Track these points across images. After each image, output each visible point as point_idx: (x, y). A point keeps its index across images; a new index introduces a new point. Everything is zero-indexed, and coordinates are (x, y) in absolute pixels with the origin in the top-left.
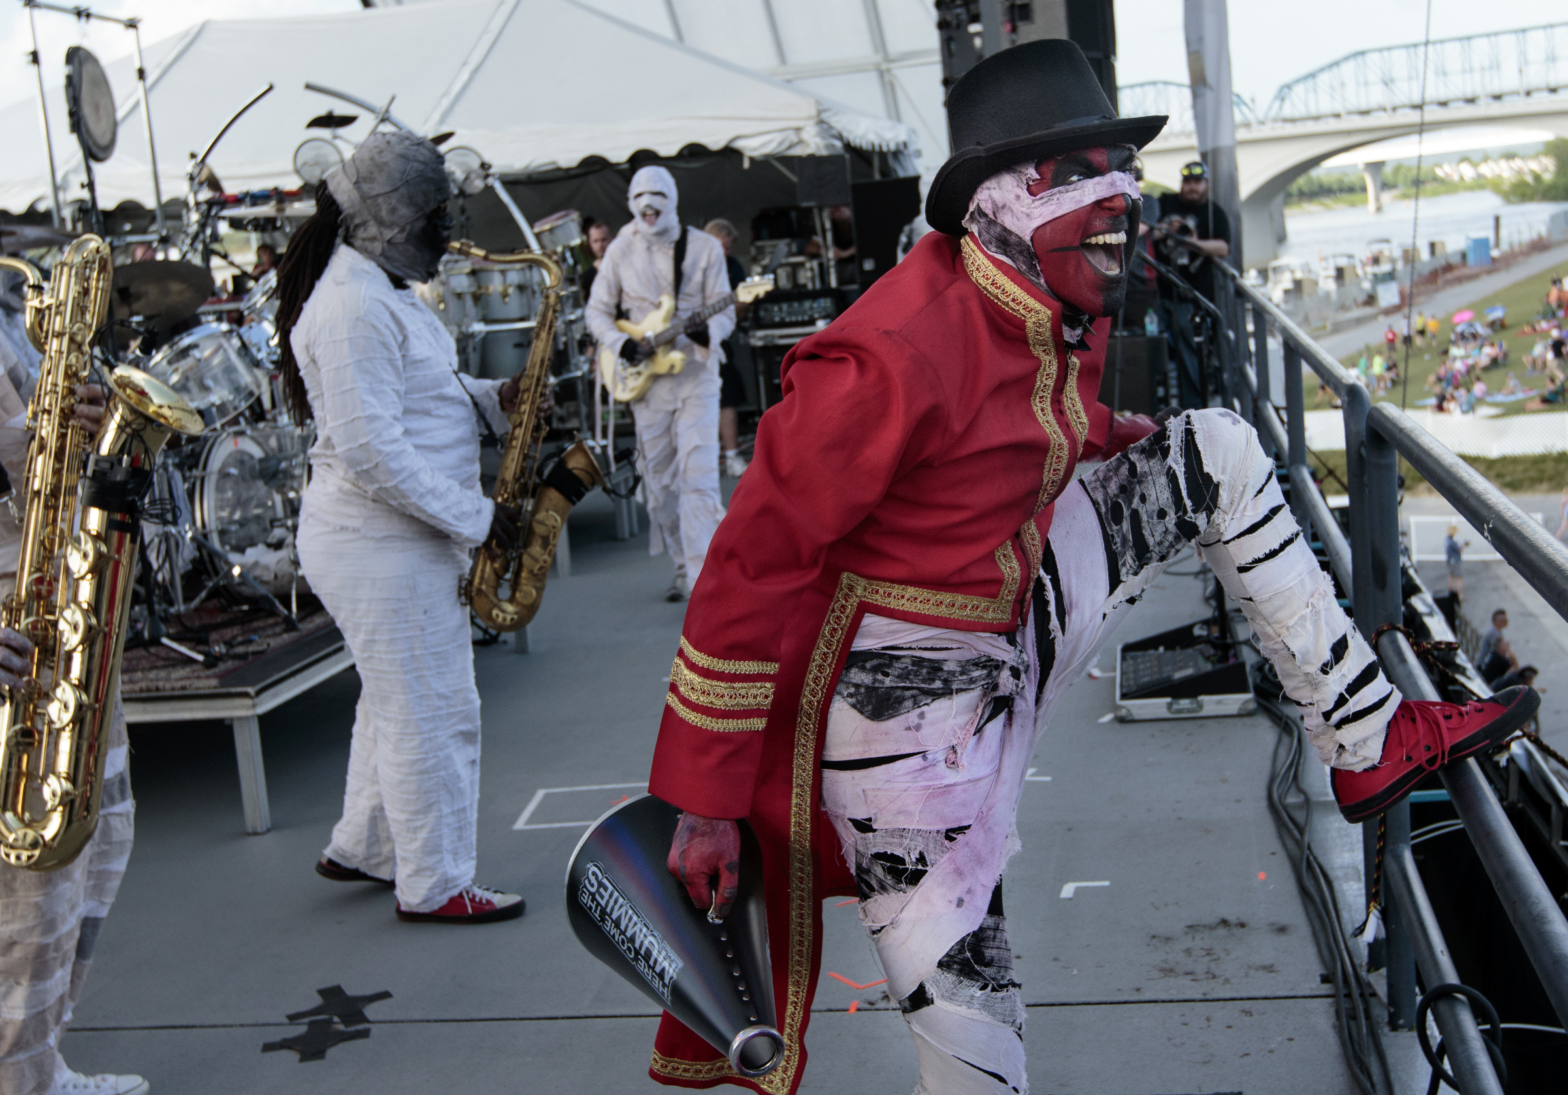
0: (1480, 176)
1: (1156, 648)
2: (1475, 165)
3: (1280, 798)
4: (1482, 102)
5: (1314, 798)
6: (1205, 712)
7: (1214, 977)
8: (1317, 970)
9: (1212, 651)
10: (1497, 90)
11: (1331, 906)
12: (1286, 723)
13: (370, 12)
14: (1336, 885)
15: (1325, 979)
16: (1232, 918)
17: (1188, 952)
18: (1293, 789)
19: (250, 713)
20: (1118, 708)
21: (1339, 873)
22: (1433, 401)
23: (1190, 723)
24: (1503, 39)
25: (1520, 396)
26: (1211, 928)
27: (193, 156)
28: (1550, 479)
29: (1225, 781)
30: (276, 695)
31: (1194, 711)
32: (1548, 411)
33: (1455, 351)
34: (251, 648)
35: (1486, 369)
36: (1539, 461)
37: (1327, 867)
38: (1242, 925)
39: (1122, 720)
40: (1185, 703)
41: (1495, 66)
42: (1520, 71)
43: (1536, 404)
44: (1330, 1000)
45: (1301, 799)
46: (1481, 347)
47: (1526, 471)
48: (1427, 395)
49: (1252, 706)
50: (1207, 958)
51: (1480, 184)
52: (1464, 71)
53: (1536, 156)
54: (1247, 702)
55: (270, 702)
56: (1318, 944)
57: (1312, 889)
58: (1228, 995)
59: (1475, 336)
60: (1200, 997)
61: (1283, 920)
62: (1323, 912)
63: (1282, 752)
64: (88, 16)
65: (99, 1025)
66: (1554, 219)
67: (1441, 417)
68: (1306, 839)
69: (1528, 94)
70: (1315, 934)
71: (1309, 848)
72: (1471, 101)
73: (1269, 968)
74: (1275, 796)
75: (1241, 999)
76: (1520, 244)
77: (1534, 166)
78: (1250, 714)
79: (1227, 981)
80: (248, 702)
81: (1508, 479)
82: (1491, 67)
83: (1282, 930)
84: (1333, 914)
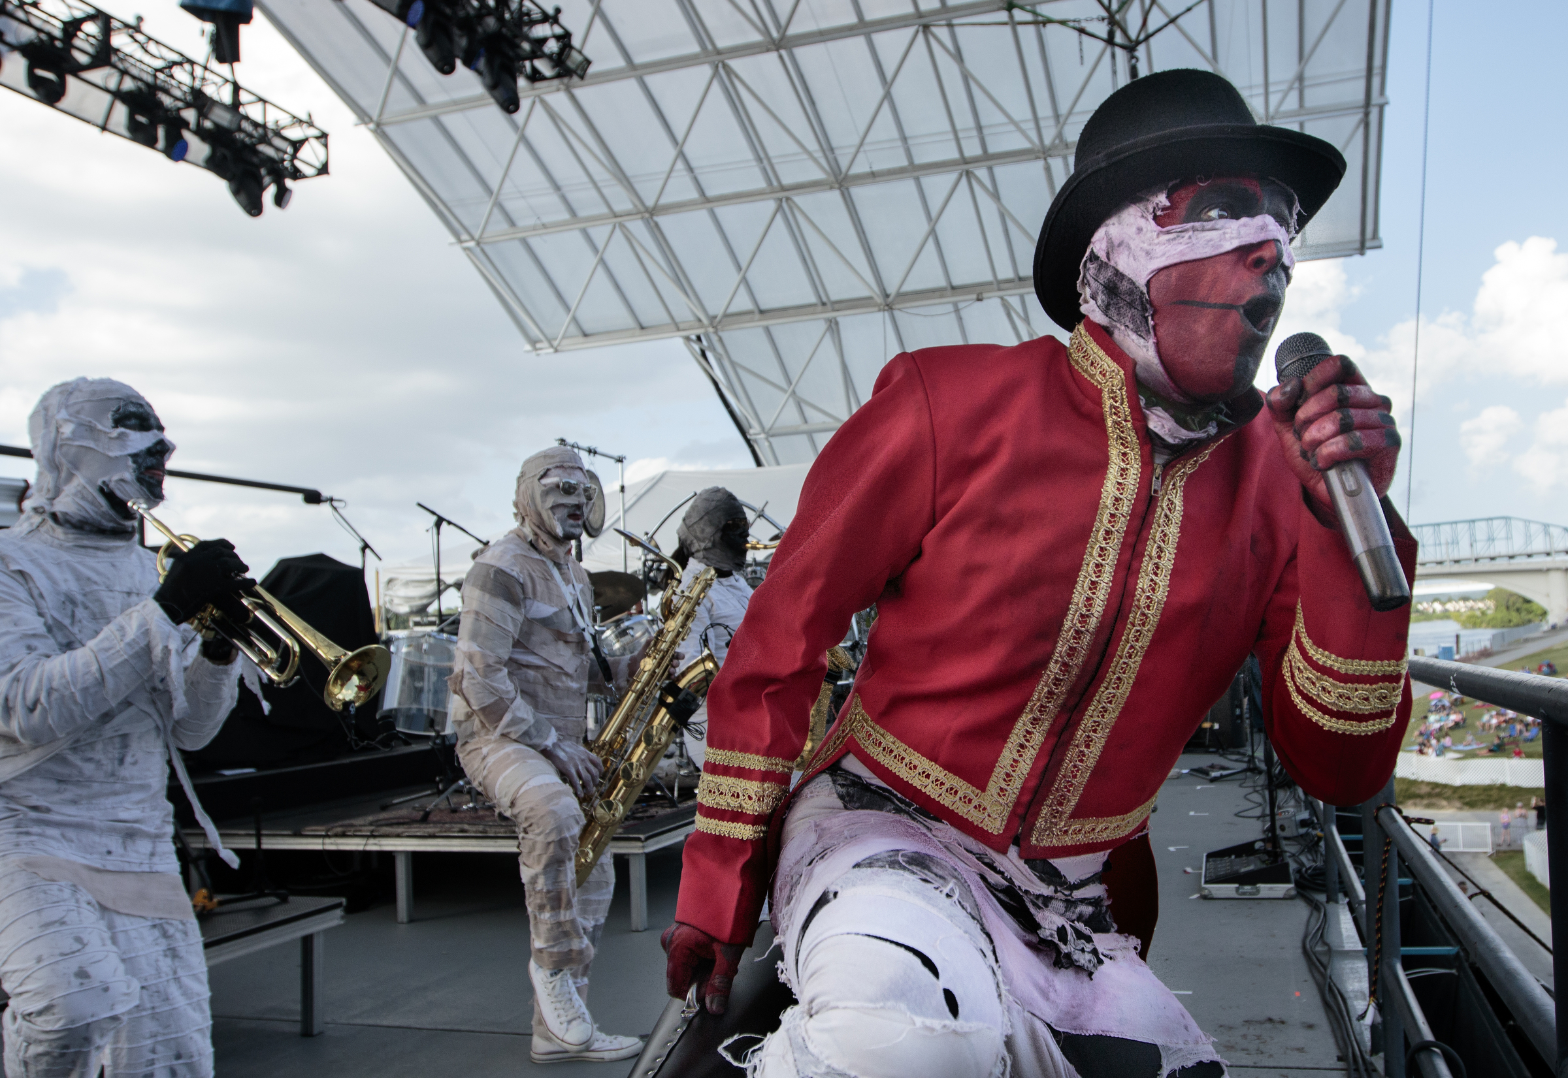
0: (1446, 611)
1: (1230, 856)
2: (1443, 604)
3: (1311, 947)
4: (1447, 564)
5: (1334, 948)
6: (1262, 895)
7: (1262, 1053)
8: (1334, 1052)
9: (1267, 858)
10: (1456, 557)
11: (1345, 1013)
12: (1316, 904)
13: (760, 469)
14: (1349, 1002)
15: (1340, 1059)
16: (1275, 1018)
17: (1244, 1036)
18: (1320, 943)
19: (641, 851)
20: (1201, 889)
21: (1352, 995)
22: (1417, 748)
23: (1249, 902)
24: (1460, 526)
25: (1474, 746)
26: (1261, 1023)
27: (647, 534)
28: (1496, 801)
29: (1273, 936)
30: (658, 843)
31: (1254, 894)
32: (1491, 757)
33: (1432, 718)
34: (646, 814)
35: (1451, 728)
36: (1488, 789)
37: (1343, 991)
38: (1283, 1022)
39: (1205, 898)
40: (1247, 888)
41: (1455, 542)
42: (1472, 545)
43: (1485, 752)
44: (1343, 1072)
45: (1326, 948)
46: (1448, 715)
47: (1478, 795)
48: (1413, 744)
49: (1293, 892)
50: (1258, 1041)
51: (1446, 615)
52: (1435, 545)
53: (1482, 600)
54: (1290, 889)
55: (654, 846)
56: (1335, 1037)
57: (1332, 1003)
58: (1271, 1064)
59: (1444, 707)
60: (1252, 1064)
61: (1311, 1021)
62: (1340, 1017)
63: (1313, 921)
64: (595, 453)
65: (521, 1031)
66: (1494, 636)
67: (1422, 757)
68: (1329, 972)
69: (1476, 560)
70: (1333, 1031)
71: (1330, 978)
72: (1440, 563)
73: (1301, 1050)
74: (1308, 946)
75: (1281, 1068)
76: (1473, 652)
77: (1481, 605)
78: (1292, 898)
79: (1271, 1056)
80: (640, 844)
81: (1467, 800)
82: (1453, 543)
83: (1310, 1027)
84: (1347, 1018)
